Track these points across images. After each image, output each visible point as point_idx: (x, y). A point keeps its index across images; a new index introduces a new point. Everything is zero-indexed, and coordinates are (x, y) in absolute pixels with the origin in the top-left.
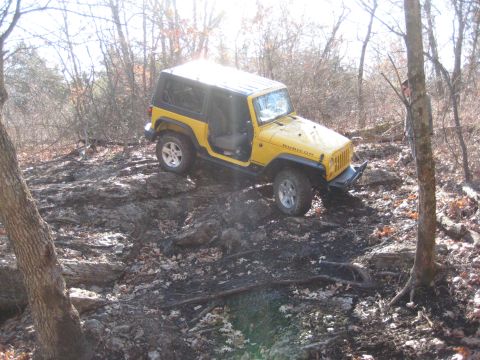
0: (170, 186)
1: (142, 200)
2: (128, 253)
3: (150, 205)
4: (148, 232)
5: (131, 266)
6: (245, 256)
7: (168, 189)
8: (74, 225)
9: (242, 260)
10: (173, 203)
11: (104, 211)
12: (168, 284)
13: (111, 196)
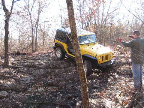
0: (58, 65)
1: (47, 68)
2: (30, 84)
3: (49, 70)
4: (43, 79)
5: (30, 88)
6: (61, 92)
7: (56, 66)
8: (24, 73)
9: (59, 93)
10: (57, 71)
11: (34, 70)
12: (33, 95)
13: (38, 66)
